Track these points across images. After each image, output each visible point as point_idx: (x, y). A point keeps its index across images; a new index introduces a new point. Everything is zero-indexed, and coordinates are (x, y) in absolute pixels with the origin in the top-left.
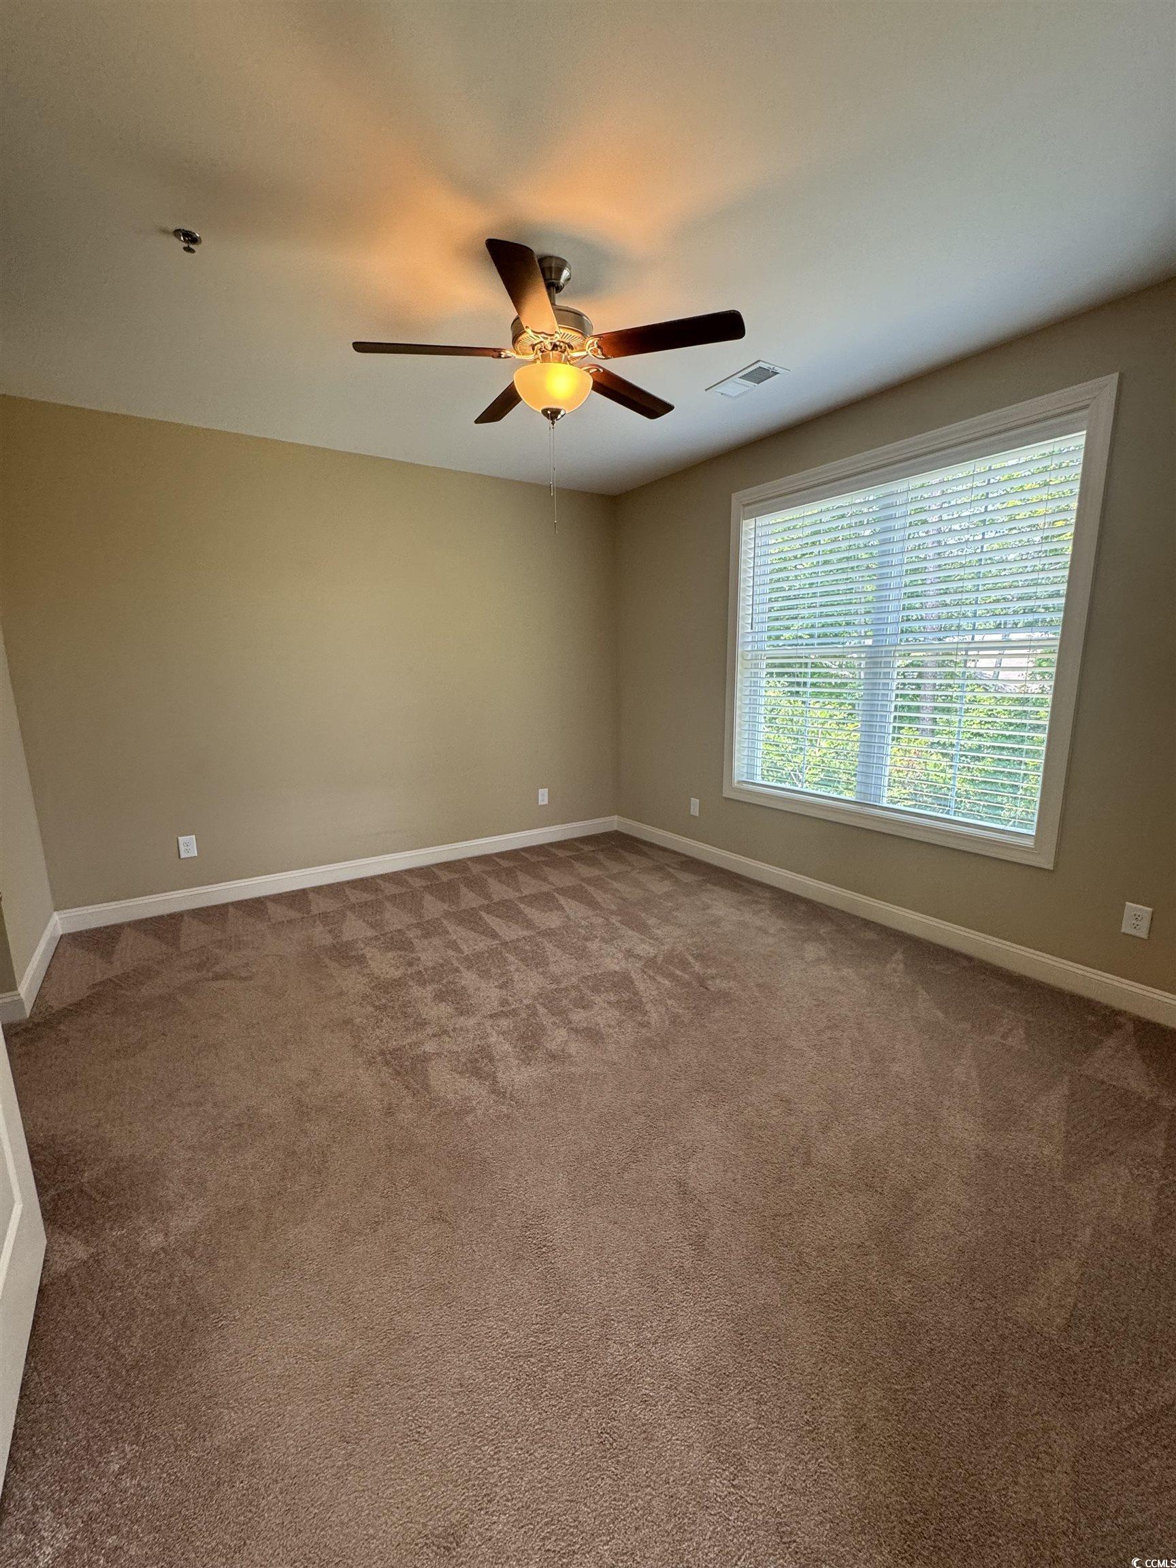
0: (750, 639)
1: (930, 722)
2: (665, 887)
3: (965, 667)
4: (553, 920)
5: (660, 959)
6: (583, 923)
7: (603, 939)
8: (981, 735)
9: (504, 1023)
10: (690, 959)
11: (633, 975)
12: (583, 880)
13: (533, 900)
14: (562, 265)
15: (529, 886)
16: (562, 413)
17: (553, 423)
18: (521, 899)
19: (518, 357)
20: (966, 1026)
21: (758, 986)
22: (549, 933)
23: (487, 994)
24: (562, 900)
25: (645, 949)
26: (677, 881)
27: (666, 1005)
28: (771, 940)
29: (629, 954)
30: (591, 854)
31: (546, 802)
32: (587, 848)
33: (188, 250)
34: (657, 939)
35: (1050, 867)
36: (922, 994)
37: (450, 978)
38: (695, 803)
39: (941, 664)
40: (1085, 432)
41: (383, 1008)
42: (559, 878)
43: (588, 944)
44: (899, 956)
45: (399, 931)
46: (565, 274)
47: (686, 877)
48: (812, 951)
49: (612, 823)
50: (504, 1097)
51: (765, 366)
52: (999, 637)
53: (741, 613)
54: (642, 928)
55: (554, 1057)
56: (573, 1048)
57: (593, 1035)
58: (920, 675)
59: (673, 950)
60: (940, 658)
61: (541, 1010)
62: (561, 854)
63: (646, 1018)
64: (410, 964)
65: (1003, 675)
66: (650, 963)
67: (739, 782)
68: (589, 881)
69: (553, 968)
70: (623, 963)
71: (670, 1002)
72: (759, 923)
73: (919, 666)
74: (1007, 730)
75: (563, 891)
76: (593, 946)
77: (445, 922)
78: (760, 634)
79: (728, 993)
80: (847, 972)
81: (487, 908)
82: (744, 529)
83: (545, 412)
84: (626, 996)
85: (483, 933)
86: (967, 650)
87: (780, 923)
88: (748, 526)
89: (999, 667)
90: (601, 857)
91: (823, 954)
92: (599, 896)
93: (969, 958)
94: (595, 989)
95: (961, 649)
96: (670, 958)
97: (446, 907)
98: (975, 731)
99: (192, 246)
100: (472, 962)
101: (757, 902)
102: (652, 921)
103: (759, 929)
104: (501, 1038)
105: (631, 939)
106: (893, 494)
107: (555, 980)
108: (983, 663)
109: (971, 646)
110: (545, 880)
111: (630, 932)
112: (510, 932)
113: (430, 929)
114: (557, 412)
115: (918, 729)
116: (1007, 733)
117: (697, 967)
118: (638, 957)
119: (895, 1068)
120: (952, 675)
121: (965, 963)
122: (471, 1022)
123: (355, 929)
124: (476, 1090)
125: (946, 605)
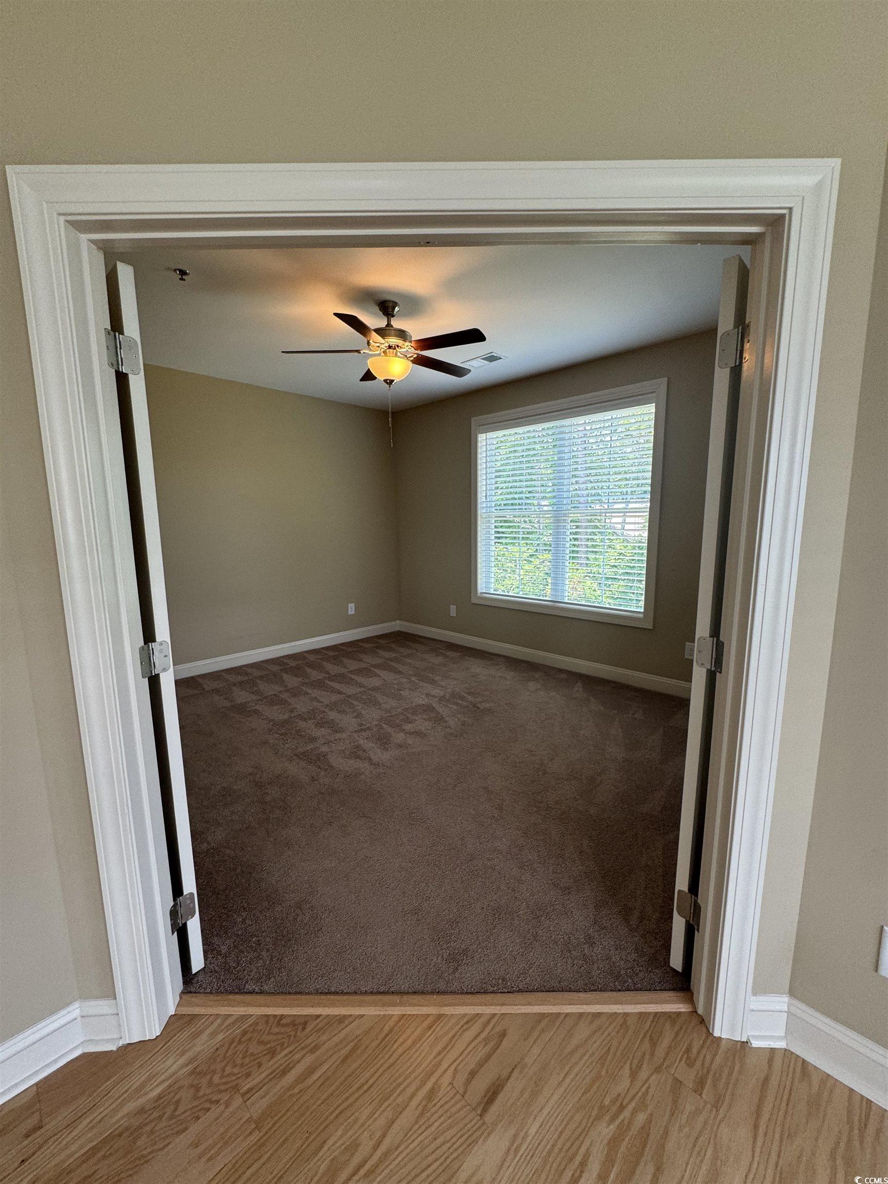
0: (484, 506)
1: (585, 559)
2: (440, 660)
3: (605, 522)
4: (375, 682)
5: (447, 696)
6: (395, 682)
7: (410, 689)
8: (616, 567)
9: (365, 734)
10: (465, 695)
11: (434, 705)
12: (386, 659)
13: (359, 672)
14: (395, 304)
15: (353, 665)
16: (395, 382)
17: (390, 387)
18: (351, 672)
19: (370, 353)
20: (616, 712)
21: (506, 704)
22: (375, 689)
23: (348, 721)
24: (377, 671)
25: (437, 692)
26: (446, 657)
27: (457, 717)
28: (508, 683)
29: (428, 695)
30: (386, 645)
31: (353, 612)
32: (382, 642)
33: (182, 279)
34: (442, 687)
35: (651, 628)
36: (593, 700)
37: (322, 716)
38: (453, 608)
39: (590, 521)
40: (654, 404)
41: (285, 734)
42: (369, 660)
43: (402, 692)
44: (579, 684)
45: (275, 695)
46: (397, 309)
47: (451, 654)
48: (532, 685)
49: (397, 625)
50: (379, 766)
51: (495, 355)
52: (623, 506)
53: (479, 490)
54: (433, 682)
55: (400, 746)
56: (410, 742)
57: (418, 734)
58: (577, 527)
59: (454, 691)
60: (589, 518)
61: (385, 726)
62: (367, 646)
63: (447, 724)
64: (292, 712)
65: (627, 527)
66: (442, 699)
67: (481, 593)
68: (391, 660)
69: (384, 706)
70: (426, 700)
71: (459, 716)
72: (500, 674)
73: (576, 522)
74: (631, 563)
75: (377, 666)
76: (405, 693)
77: (303, 688)
78: (491, 503)
79: (491, 709)
80: (553, 694)
81: (330, 679)
82: (479, 439)
83: (385, 381)
84: (433, 715)
85: (332, 692)
86: (606, 513)
87: (512, 674)
88: (482, 437)
89: (624, 522)
90: (393, 646)
91: (539, 687)
92: (400, 667)
93: (615, 682)
94: (414, 713)
95: (603, 513)
96: (453, 695)
97: (300, 679)
98: (612, 564)
99: (184, 277)
100: (332, 706)
101: (497, 664)
102: (437, 678)
103: (501, 677)
104: (366, 741)
105: (428, 688)
106: (563, 426)
107: (387, 711)
108: (614, 520)
109: (608, 511)
110: (361, 660)
111: (425, 684)
112: (351, 690)
113: (295, 693)
114: (392, 381)
115: (578, 563)
116: (632, 565)
117: (470, 698)
118: (435, 697)
119: (582, 732)
120: (596, 527)
121: (613, 685)
122: (344, 735)
123: (241, 696)
124: (359, 764)
125: (591, 482)
